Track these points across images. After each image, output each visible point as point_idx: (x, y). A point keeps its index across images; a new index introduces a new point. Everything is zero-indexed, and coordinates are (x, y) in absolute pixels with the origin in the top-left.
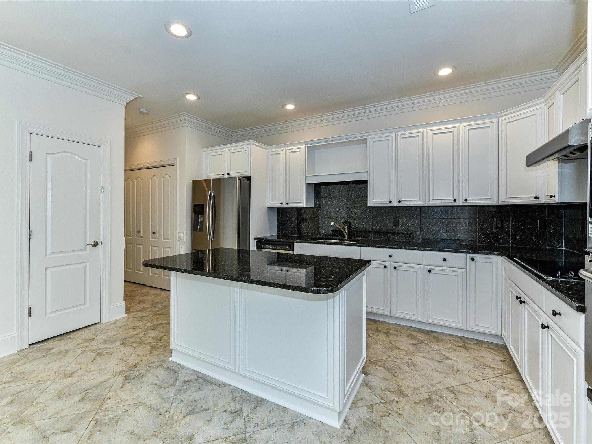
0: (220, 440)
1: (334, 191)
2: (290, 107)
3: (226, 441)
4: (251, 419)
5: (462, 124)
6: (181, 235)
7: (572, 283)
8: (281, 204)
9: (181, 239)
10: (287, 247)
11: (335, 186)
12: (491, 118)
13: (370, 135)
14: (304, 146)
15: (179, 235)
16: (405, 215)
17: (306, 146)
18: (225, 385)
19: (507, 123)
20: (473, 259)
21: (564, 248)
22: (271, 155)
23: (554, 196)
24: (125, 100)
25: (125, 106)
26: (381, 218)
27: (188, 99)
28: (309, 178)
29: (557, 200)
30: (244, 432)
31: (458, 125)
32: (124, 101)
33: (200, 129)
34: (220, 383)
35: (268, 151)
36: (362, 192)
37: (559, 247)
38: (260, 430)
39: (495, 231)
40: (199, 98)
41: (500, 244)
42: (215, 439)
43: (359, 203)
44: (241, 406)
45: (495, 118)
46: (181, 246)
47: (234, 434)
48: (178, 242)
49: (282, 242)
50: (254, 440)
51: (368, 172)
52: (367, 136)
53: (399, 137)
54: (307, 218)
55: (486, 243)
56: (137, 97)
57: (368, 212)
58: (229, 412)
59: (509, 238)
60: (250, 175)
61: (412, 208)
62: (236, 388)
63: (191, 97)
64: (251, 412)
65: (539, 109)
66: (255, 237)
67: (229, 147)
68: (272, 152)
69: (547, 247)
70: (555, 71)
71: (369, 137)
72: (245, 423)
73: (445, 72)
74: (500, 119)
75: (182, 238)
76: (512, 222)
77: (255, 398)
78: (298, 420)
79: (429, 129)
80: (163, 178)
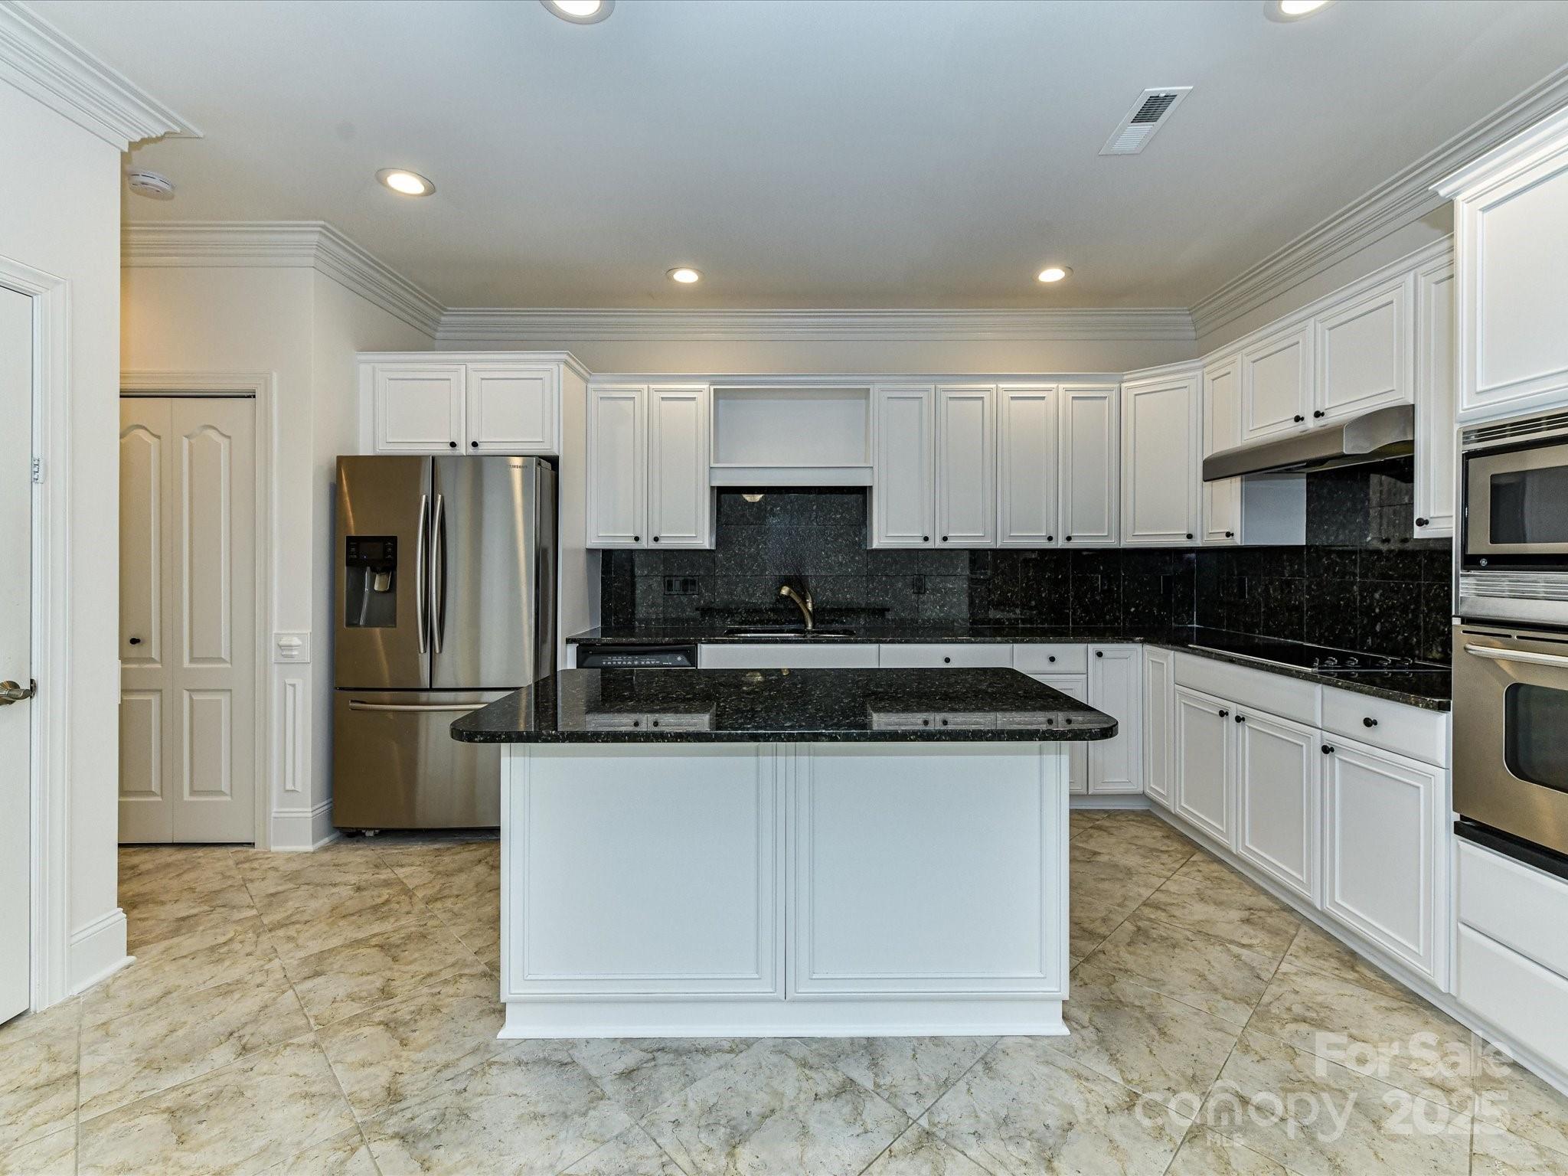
0: (881, 1160)
1: (772, 509)
2: (686, 276)
3: (895, 1156)
4: (894, 1090)
5: (1062, 386)
6: (293, 643)
7: (1353, 675)
8: (637, 539)
9: (292, 656)
10: (679, 659)
11: (775, 496)
12: (1107, 382)
13: (878, 382)
14: (705, 386)
15: (284, 641)
16: (937, 569)
17: (712, 388)
18: (747, 1043)
19: (1136, 395)
20: (1100, 654)
21: (1195, 626)
22: (601, 398)
23: (1233, 535)
24: (124, 129)
25: (123, 154)
26: (887, 576)
27: (392, 189)
28: (718, 472)
29: (1238, 541)
30: (911, 1122)
31: (1054, 385)
32: (125, 135)
33: (358, 288)
34: (726, 1045)
35: (590, 386)
36: (842, 514)
37: (1190, 624)
38: (936, 1101)
39: (1098, 598)
40: (431, 190)
41: (1106, 623)
42: (867, 1164)
43: (836, 540)
44: (840, 1073)
45: (1113, 382)
46: (289, 681)
47: (896, 1134)
48: (276, 668)
49: (662, 644)
50: (947, 1125)
51: (876, 469)
52: (872, 382)
53: (944, 395)
54: (696, 578)
55: (1085, 623)
56: (178, 130)
57: (858, 562)
58: (829, 1095)
59: (1119, 611)
60: (557, 454)
61: (953, 554)
62: (781, 1040)
63: (406, 183)
64: (876, 1075)
65: (1192, 378)
66: (569, 636)
67: (476, 361)
68: (605, 390)
69: (1173, 624)
70: (1188, 312)
71: (878, 386)
72: (890, 1102)
73: (1051, 275)
74: (1124, 385)
75: (295, 653)
76: (1124, 582)
77: (852, 1044)
78: (985, 1050)
79: (1001, 386)
80: (186, 437)
